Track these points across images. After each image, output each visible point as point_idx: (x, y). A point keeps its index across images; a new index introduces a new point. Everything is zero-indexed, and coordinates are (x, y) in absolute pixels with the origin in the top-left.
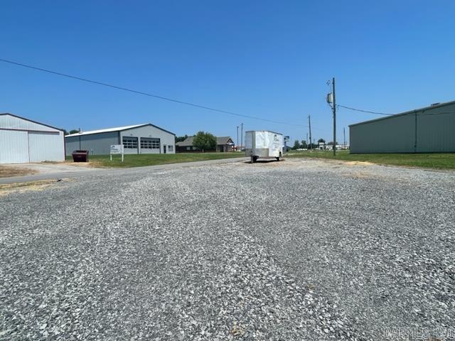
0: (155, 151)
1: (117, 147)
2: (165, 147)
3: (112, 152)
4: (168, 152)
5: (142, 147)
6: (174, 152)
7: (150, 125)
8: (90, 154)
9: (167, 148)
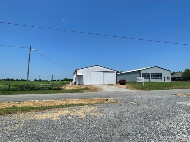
0: (159, 80)
1: (140, 78)
2: (164, 78)
3: (137, 81)
4: (166, 81)
5: (152, 78)
6: (170, 81)
7: (156, 67)
8: (127, 81)
9: (166, 79)
